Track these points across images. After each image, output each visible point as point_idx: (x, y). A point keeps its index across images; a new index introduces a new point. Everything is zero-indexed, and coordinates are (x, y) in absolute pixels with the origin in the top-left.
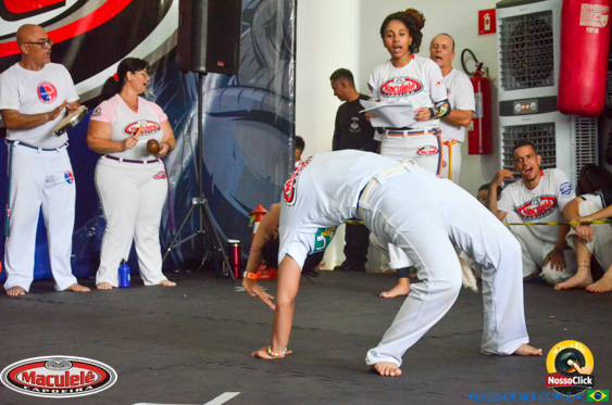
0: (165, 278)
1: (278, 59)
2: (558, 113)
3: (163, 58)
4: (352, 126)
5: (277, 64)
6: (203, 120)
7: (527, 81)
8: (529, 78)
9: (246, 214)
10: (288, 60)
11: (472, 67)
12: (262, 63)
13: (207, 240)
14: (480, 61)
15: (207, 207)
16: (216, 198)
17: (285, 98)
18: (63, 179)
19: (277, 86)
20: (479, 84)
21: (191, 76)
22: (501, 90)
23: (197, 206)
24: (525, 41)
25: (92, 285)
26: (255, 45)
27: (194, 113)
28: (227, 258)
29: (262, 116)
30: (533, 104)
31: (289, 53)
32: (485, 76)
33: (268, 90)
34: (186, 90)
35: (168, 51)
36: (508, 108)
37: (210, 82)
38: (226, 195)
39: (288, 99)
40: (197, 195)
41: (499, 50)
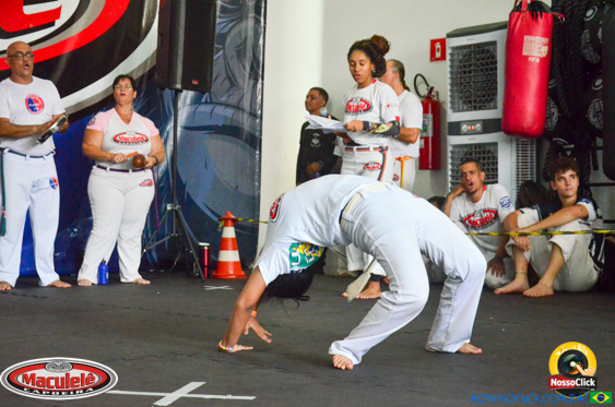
0: (140, 277)
1: (247, 79)
2: (502, 133)
3: (143, 76)
4: (314, 141)
5: (247, 84)
6: (178, 133)
7: (473, 104)
8: (475, 101)
9: (216, 219)
10: (257, 80)
11: (424, 91)
12: (233, 83)
13: (179, 243)
14: (431, 85)
15: (180, 213)
16: (188, 204)
17: (253, 115)
18: (48, 185)
19: (246, 104)
20: (430, 106)
21: (168, 93)
22: (449, 111)
23: (171, 211)
24: (473, 67)
25: (74, 282)
26: (227, 65)
27: (170, 126)
28: (197, 259)
29: (231, 131)
30: (478, 126)
31: (257, 74)
32: (435, 99)
33: (238, 107)
34: (164, 105)
35: (148, 69)
36: (455, 129)
37: (185, 98)
38: (199, 202)
39: (256, 115)
40: (172, 202)
41: (449, 75)
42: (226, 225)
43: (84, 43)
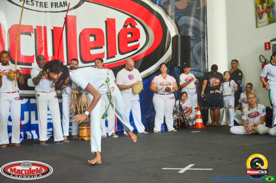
0: (174, 129)
3: (168, 62)
5: (202, 63)
11: (263, 61)
12: (197, 63)
14: (266, 58)
19: (202, 70)
21: (176, 68)
26: (194, 57)
31: (205, 59)
33: (199, 71)
42: (198, 110)
43: (148, 54)
